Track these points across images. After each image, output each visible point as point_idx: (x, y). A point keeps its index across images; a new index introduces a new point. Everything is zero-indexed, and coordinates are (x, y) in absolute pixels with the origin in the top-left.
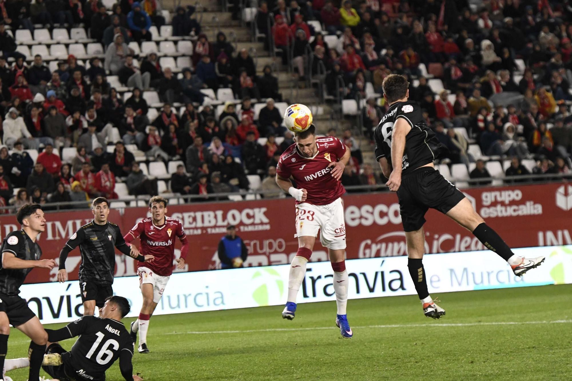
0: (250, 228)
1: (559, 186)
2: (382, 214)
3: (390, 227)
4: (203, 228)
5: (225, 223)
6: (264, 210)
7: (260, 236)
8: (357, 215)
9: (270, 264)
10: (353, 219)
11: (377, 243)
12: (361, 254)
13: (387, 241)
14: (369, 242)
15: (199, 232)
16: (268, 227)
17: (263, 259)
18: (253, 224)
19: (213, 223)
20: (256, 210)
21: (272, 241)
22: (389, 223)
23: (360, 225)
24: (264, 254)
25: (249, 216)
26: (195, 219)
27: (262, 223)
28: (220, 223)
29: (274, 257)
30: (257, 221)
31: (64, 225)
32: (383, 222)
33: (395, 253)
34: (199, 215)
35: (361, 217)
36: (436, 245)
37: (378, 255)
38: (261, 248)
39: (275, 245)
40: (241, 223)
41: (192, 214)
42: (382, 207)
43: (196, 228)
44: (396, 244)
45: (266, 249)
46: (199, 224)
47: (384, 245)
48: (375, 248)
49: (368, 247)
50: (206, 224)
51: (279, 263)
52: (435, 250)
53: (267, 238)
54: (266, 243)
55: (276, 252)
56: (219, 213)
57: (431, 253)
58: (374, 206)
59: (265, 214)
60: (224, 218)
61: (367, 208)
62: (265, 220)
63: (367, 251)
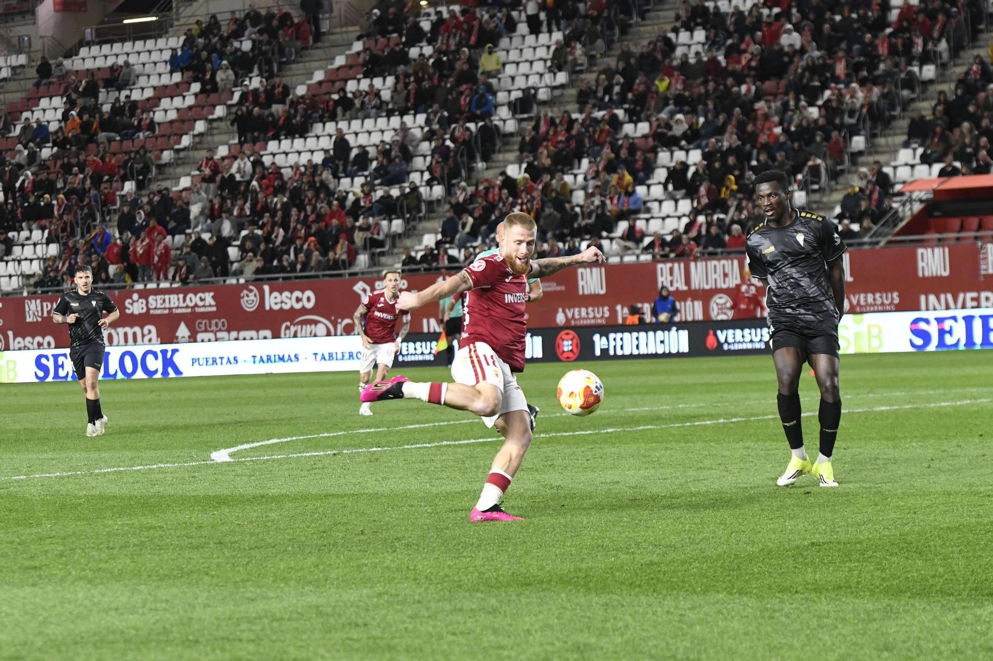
1: (438, 277)
2: (298, 300)
3: (304, 311)
5: (185, 305)
6: (212, 294)
7: (209, 316)
8: (279, 300)
9: (217, 340)
10: (276, 304)
11: (294, 325)
12: (282, 335)
13: (303, 323)
14: (288, 323)
16: (214, 309)
17: (211, 336)
19: (176, 305)
20: (207, 294)
21: (217, 320)
22: (303, 307)
23: (281, 309)
24: (212, 331)
25: (202, 299)
26: (164, 301)
27: (210, 306)
29: (219, 335)
30: (207, 304)
33: (308, 334)
35: (282, 302)
36: (340, 328)
38: (210, 327)
39: (220, 324)
41: (162, 296)
43: (165, 308)
44: (308, 326)
45: (214, 328)
46: (167, 305)
47: (299, 327)
48: (293, 329)
49: (287, 328)
50: (172, 305)
51: (222, 339)
52: (339, 332)
53: (214, 318)
54: (214, 322)
55: (220, 330)
56: (181, 296)
58: (292, 293)
59: (213, 297)
60: (184, 300)
61: (286, 294)
62: (213, 303)
63: (287, 332)
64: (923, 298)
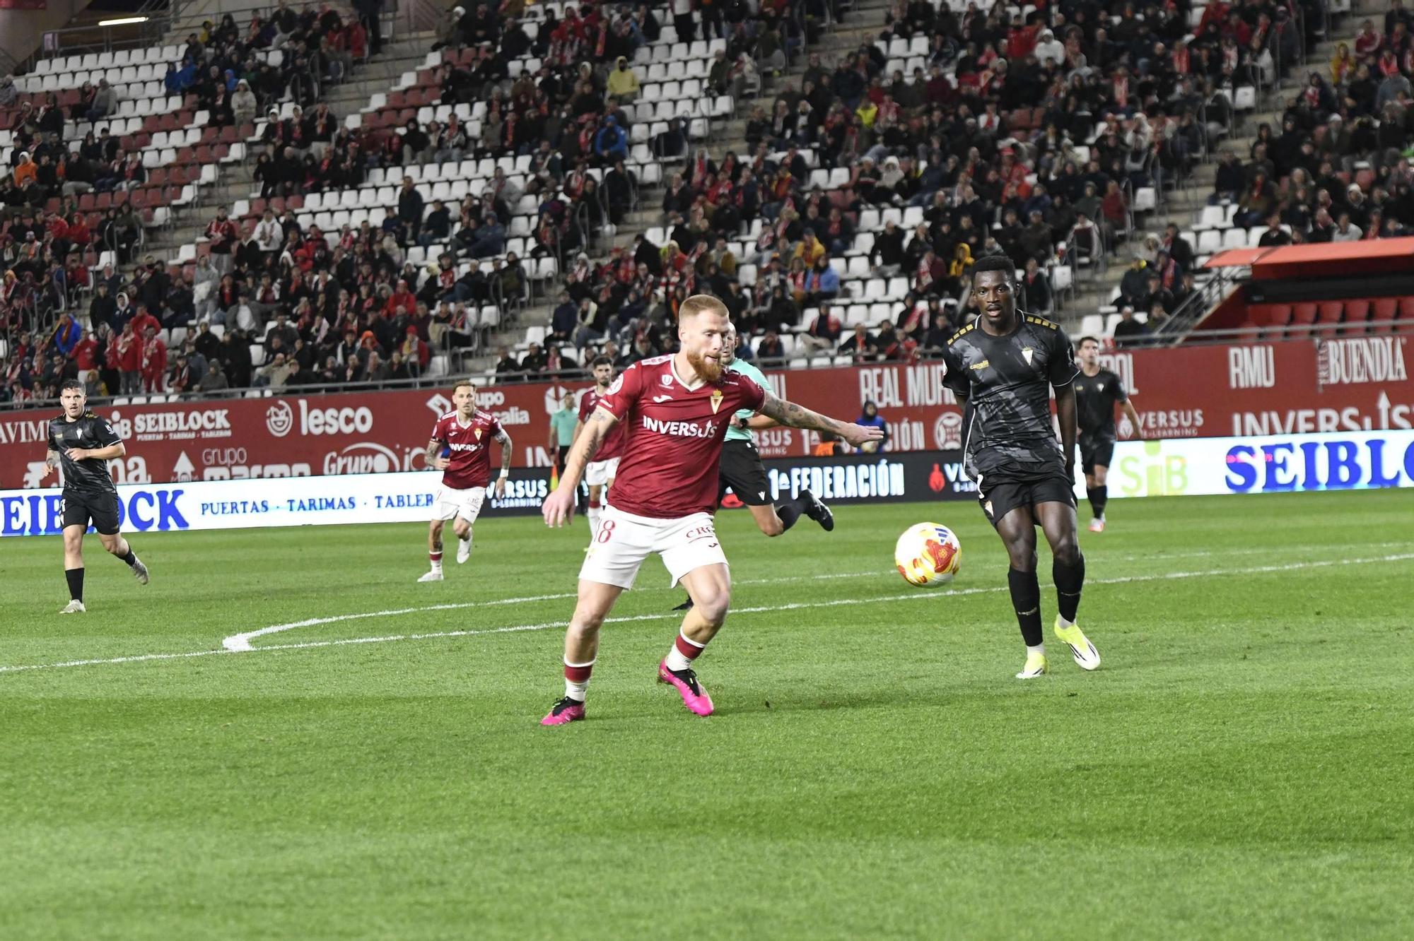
0: (211, 435)
1: (548, 388)
2: (349, 421)
3: (357, 437)
4: (166, 433)
5: (187, 428)
6: (225, 412)
7: (221, 443)
8: (321, 421)
9: (232, 478)
11: (343, 456)
12: (326, 470)
13: (355, 453)
14: (334, 454)
15: (161, 437)
16: (228, 433)
17: (224, 471)
18: (214, 429)
20: (218, 412)
21: (232, 450)
22: (356, 431)
24: (225, 465)
25: (210, 420)
26: (157, 422)
27: (223, 429)
28: (182, 427)
29: (236, 470)
30: (218, 426)
31: (36, 426)
32: (348, 429)
33: (363, 470)
34: (161, 416)
35: (325, 424)
36: (408, 460)
37: (344, 472)
38: (223, 459)
39: (237, 456)
40: (203, 428)
41: (154, 416)
42: (347, 412)
44: (363, 458)
45: (227, 460)
46: (161, 428)
47: (350, 459)
48: (341, 462)
49: (333, 460)
51: (240, 476)
53: (228, 447)
54: (227, 452)
55: (237, 464)
56: (181, 415)
57: (402, 471)
58: (339, 410)
59: (227, 417)
60: (186, 421)
62: (227, 425)
63: (333, 466)
64: (1237, 418)
